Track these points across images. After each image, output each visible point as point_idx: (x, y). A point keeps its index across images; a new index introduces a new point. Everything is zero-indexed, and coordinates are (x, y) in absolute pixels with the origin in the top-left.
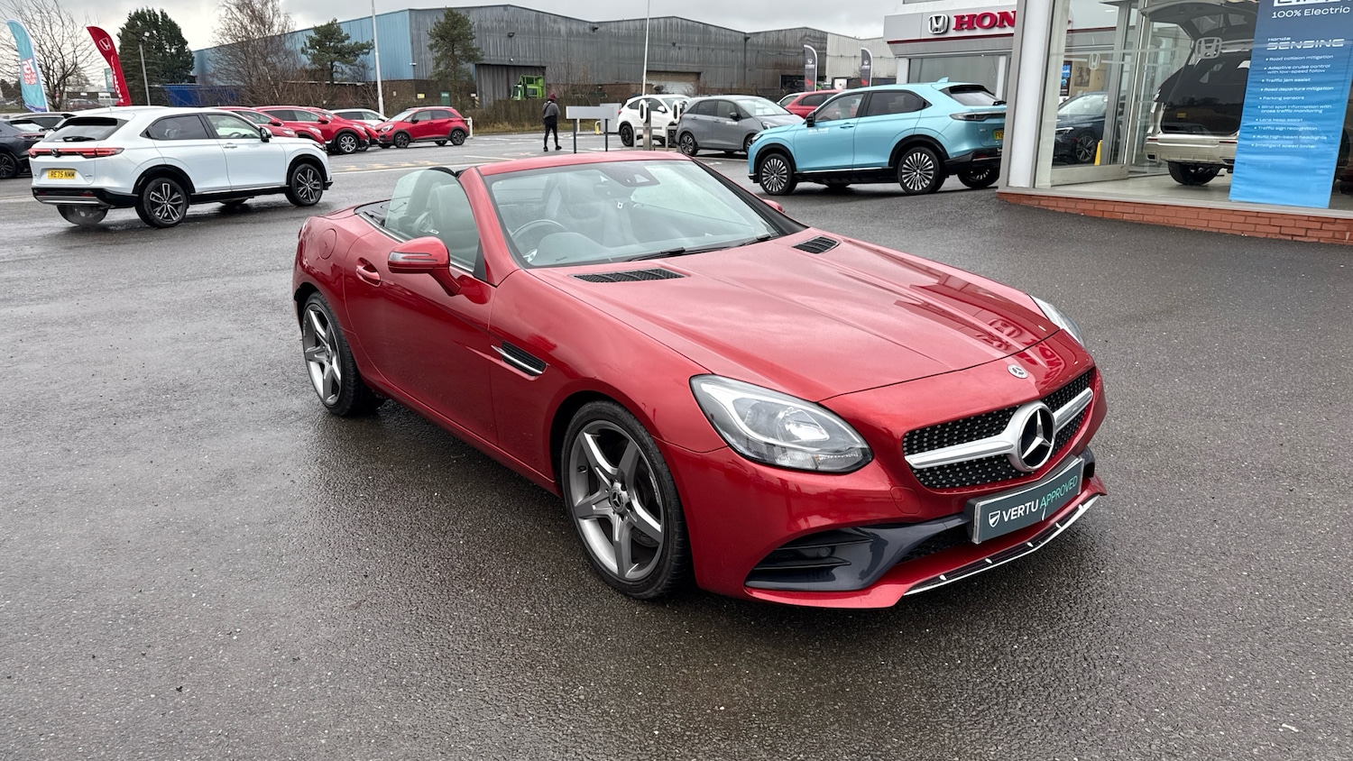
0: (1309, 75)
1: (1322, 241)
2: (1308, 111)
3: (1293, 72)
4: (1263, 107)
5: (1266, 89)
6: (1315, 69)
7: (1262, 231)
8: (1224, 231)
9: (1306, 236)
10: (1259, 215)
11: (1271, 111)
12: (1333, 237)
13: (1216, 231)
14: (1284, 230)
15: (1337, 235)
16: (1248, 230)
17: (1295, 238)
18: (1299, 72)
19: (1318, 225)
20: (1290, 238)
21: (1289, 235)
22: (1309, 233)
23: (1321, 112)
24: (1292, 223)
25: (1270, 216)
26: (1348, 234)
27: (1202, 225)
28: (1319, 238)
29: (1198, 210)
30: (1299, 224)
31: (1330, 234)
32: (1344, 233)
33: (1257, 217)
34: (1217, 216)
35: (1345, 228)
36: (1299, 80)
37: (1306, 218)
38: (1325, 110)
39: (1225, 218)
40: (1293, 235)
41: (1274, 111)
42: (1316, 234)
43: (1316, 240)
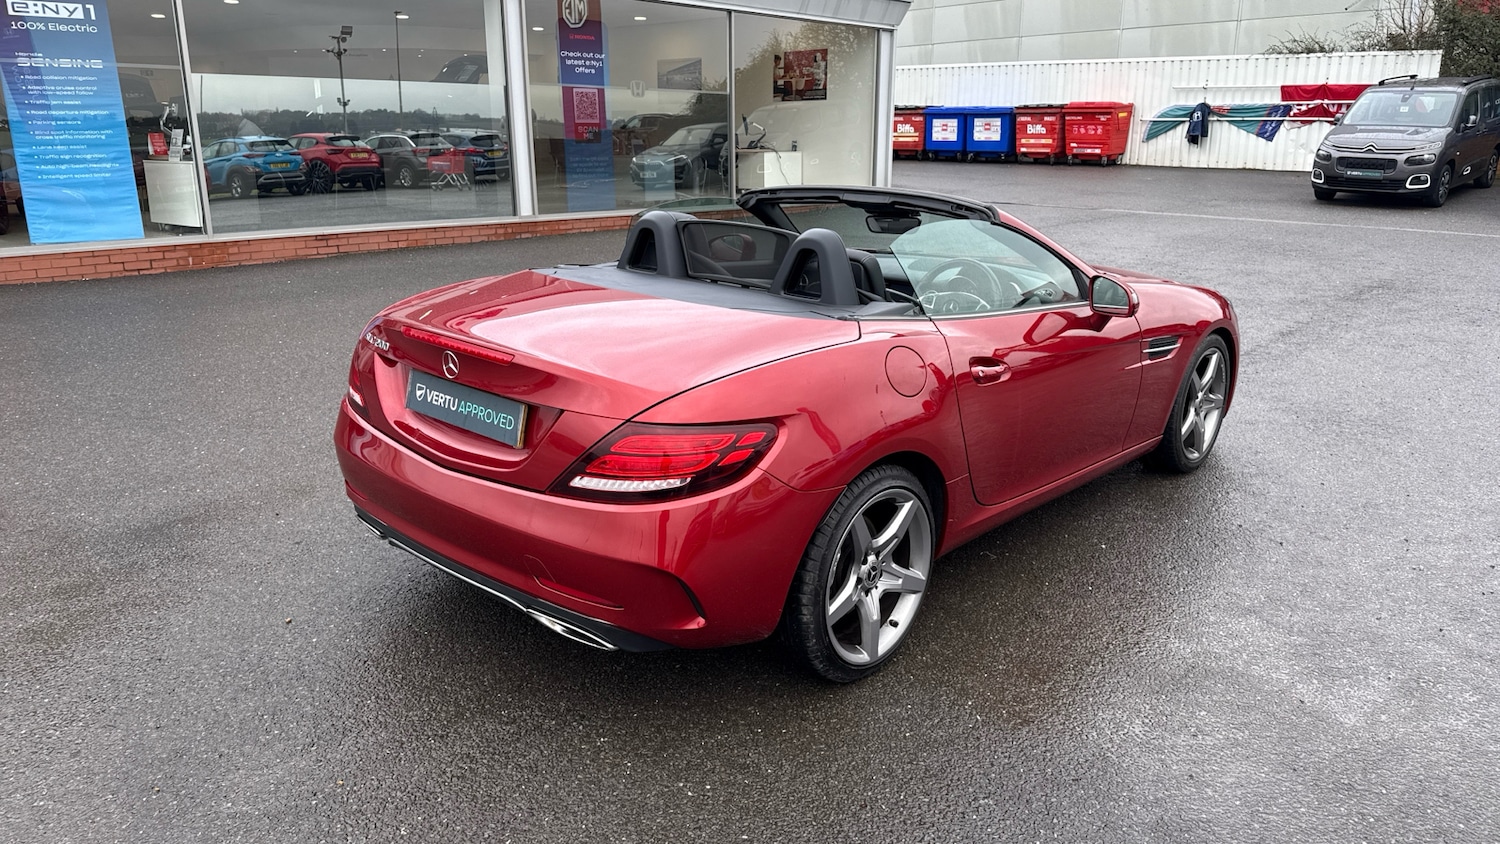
0: (76, 97)
1: (169, 271)
2: (88, 136)
3: (58, 93)
4: (36, 133)
5: (33, 112)
6: (82, 90)
7: (105, 271)
8: (61, 279)
9: (152, 268)
10: (96, 254)
11: (48, 138)
12: (178, 265)
13: (50, 280)
14: (128, 266)
15: (181, 262)
16: (89, 273)
17: (141, 273)
18: (65, 93)
19: (160, 255)
20: (136, 273)
21: (134, 270)
22: (155, 264)
23: (103, 137)
24: (133, 258)
25: (108, 253)
26: (190, 259)
27: (28, 276)
28: (165, 268)
29: (18, 260)
31: (174, 262)
32: (186, 259)
33: (94, 256)
34: (47, 264)
35: (186, 254)
36: (69, 103)
37: (147, 250)
38: (107, 136)
39: (56, 263)
40: (139, 270)
41: (51, 137)
42: (161, 264)
43: (163, 271)
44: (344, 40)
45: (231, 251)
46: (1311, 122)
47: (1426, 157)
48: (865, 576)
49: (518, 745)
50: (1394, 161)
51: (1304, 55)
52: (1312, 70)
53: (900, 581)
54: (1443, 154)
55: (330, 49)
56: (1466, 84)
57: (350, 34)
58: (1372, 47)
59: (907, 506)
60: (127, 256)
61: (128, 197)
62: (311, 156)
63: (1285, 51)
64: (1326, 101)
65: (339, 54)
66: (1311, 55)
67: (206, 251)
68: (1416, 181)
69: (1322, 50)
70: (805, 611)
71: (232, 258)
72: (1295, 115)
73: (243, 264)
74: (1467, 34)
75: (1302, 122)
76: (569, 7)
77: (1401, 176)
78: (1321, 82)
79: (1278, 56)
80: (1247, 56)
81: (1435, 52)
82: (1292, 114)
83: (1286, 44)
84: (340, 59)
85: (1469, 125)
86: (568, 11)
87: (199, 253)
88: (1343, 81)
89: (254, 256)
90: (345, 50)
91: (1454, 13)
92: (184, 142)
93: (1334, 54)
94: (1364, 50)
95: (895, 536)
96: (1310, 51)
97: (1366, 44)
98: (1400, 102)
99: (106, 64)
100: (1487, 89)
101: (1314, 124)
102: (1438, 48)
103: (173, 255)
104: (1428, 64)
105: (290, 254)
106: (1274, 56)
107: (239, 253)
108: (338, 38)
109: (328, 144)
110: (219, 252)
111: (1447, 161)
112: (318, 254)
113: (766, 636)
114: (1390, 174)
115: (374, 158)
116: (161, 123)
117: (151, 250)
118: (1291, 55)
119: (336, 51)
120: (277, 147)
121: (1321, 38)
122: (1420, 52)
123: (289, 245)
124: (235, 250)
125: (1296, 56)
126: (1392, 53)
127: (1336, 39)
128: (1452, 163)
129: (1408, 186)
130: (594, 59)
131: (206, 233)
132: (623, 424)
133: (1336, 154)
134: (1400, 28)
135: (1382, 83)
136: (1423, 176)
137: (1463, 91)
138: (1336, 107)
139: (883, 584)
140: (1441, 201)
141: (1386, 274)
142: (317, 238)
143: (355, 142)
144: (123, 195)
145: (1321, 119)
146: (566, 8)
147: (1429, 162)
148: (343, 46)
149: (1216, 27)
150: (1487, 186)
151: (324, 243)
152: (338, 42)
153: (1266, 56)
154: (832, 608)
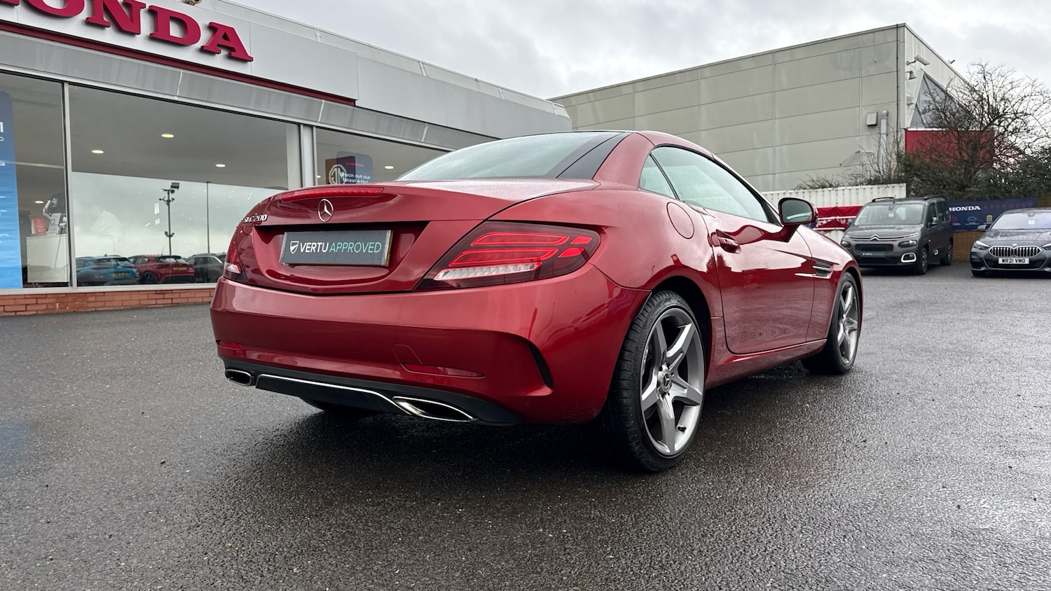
1: (39, 313)
9: (26, 310)
12: (47, 309)
14: (7, 309)
15: (50, 307)
17: (18, 314)
19: (34, 301)
20: (14, 314)
21: (12, 312)
22: (29, 308)
28: (37, 311)
30: (19, 302)
31: (45, 307)
32: (54, 304)
35: (54, 300)
37: (24, 297)
40: (16, 312)
42: (34, 308)
43: (35, 312)
44: (173, 192)
45: (90, 299)
46: (830, 231)
47: (911, 242)
48: (662, 381)
49: (387, 517)
50: (892, 245)
51: (820, 189)
52: (827, 198)
53: (686, 391)
54: (921, 240)
55: (162, 198)
56: (926, 199)
57: (178, 187)
58: (861, 184)
59: (688, 327)
60: (7, 301)
61: (15, 259)
62: (143, 270)
63: (807, 187)
64: (838, 217)
65: (168, 201)
66: (825, 189)
67: (70, 299)
68: (907, 257)
69: (831, 186)
70: (625, 394)
71: (90, 305)
72: (819, 227)
73: (98, 309)
74: (919, 173)
75: (825, 231)
76: (334, 176)
77: (898, 255)
78: (833, 205)
79: (804, 191)
80: (784, 191)
81: (901, 185)
82: (817, 226)
83: (808, 183)
84: (168, 204)
85: (933, 223)
86: (333, 178)
87: (65, 300)
88: (847, 205)
89: (107, 304)
90: (173, 199)
91: (909, 160)
92: (61, 221)
93: (839, 188)
94: (857, 185)
95: (680, 351)
96: (823, 187)
97: (857, 182)
98: (888, 211)
99: (9, 162)
100: (939, 203)
101: (832, 232)
102: (903, 182)
103: (44, 301)
104: (899, 191)
105: (136, 303)
106: (801, 190)
107: (96, 301)
108: (168, 191)
109: (157, 261)
110: (80, 300)
111: (924, 245)
112: (157, 304)
113: (595, 415)
114: (890, 254)
115: (191, 270)
116: (44, 210)
117: (27, 297)
118: (812, 190)
119: (166, 199)
120: (119, 262)
121: (829, 178)
122: (892, 185)
123: (134, 297)
124: (93, 299)
125: (816, 190)
126: (875, 186)
127: (840, 179)
128: (926, 246)
129: (902, 261)
130: (363, 179)
131: (72, 286)
132: (482, 222)
133: (853, 243)
134: (877, 172)
135: (874, 201)
136: (911, 254)
137: (927, 203)
138: (844, 221)
139: (674, 392)
140: (924, 270)
141: (912, 297)
142: (156, 292)
143: (178, 260)
144: (11, 257)
145: (837, 228)
146: (332, 177)
147: (913, 245)
148: (172, 196)
149: (760, 178)
150: (948, 264)
151: (161, 296)
152: (169, 194)
153: (796, 191)
154: (644, 396)
